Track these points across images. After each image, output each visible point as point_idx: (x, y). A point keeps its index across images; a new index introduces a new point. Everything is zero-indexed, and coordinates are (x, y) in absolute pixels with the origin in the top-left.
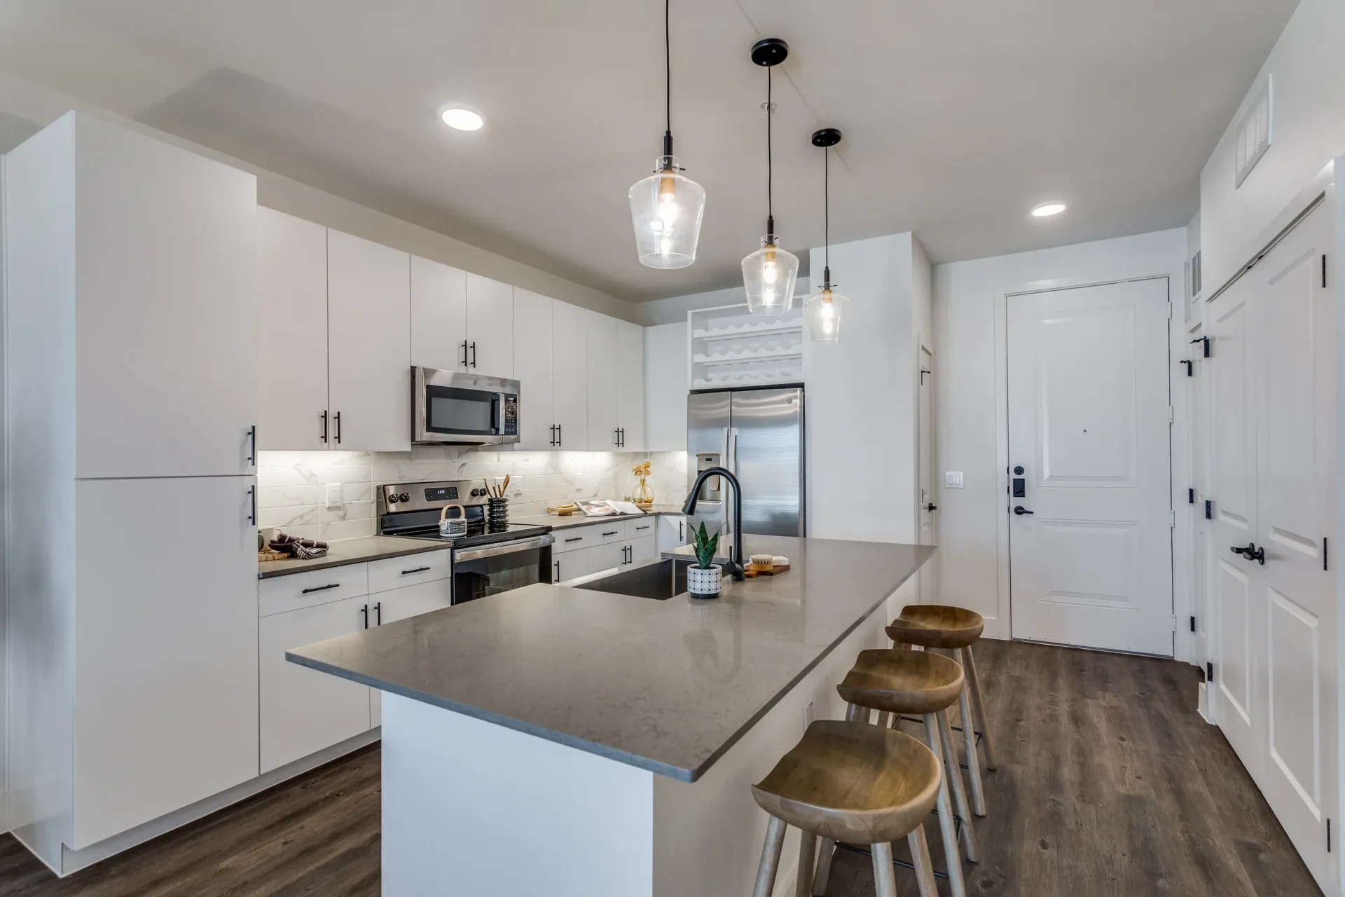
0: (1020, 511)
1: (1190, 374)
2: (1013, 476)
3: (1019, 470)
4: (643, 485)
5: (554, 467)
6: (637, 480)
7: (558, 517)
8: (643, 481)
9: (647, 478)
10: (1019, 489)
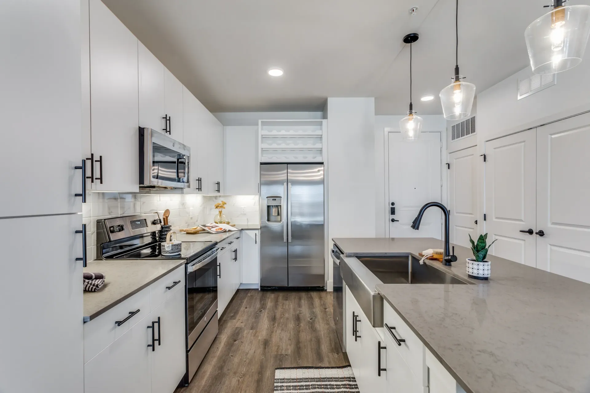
0: (393, 220)
1: (449, 168)
2: (391, 206)
3: (393, 204)
4: (221, 214)
5: (183, 204)
6: (217, 211)
7: (186, 235)
8: (220, 212)
9: (223, 210)
10: (393, 211)
